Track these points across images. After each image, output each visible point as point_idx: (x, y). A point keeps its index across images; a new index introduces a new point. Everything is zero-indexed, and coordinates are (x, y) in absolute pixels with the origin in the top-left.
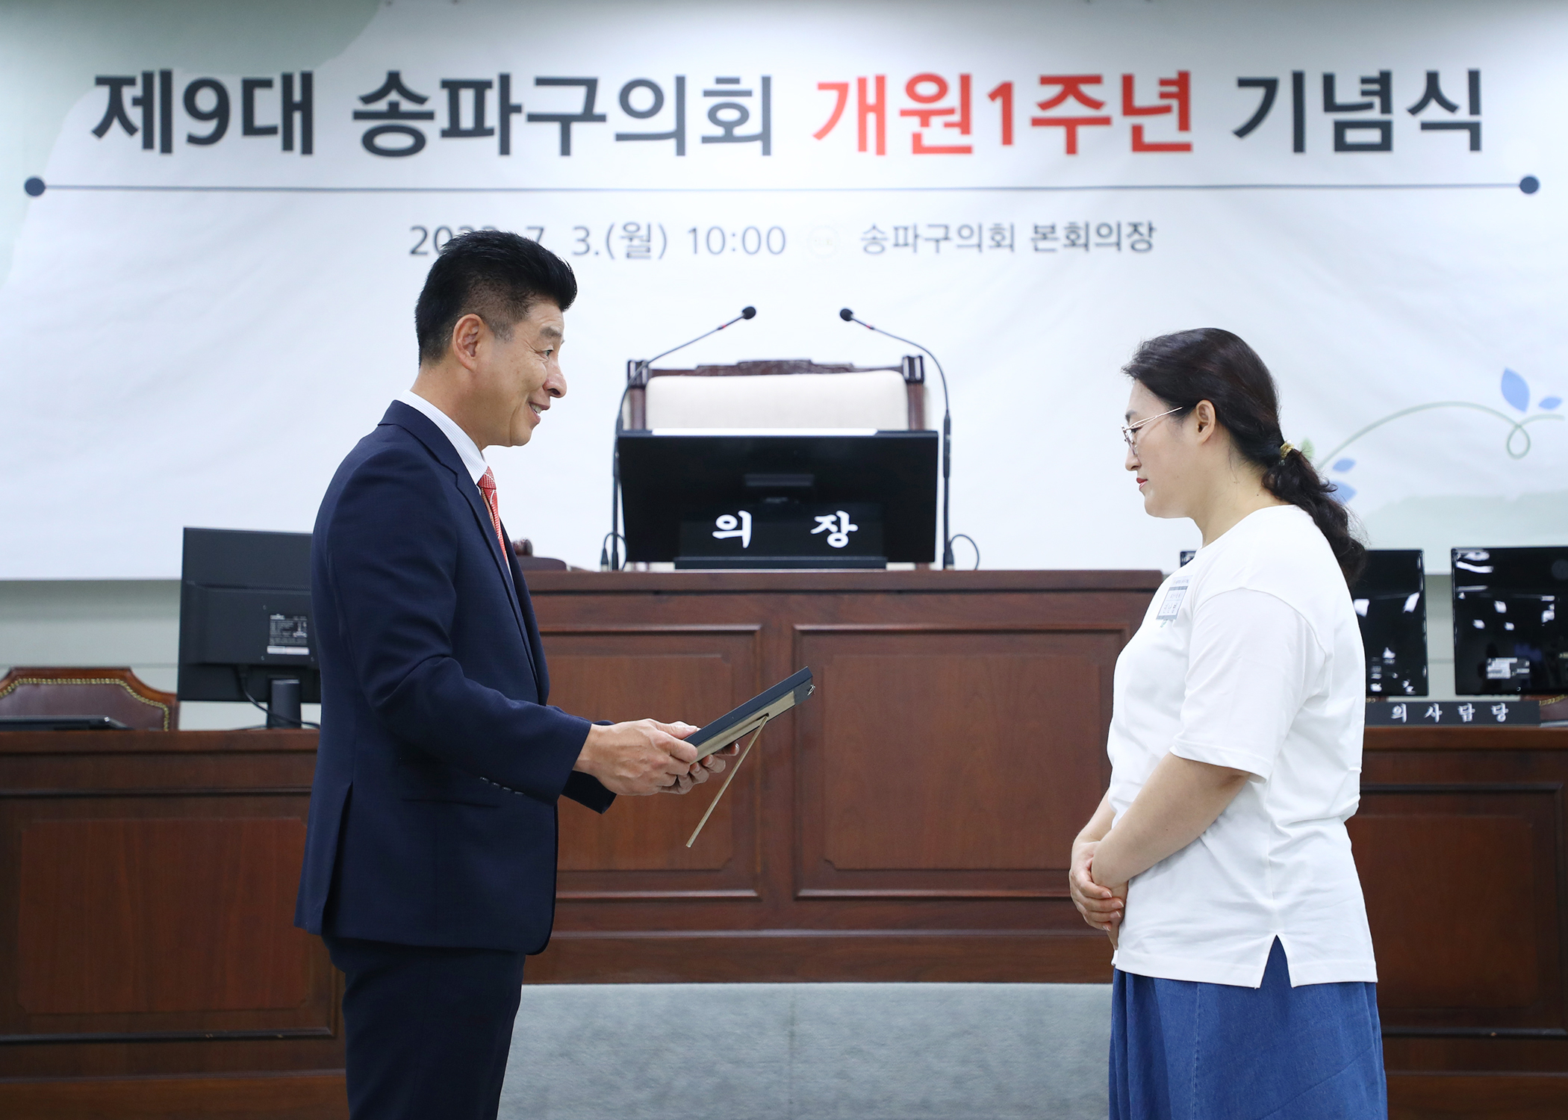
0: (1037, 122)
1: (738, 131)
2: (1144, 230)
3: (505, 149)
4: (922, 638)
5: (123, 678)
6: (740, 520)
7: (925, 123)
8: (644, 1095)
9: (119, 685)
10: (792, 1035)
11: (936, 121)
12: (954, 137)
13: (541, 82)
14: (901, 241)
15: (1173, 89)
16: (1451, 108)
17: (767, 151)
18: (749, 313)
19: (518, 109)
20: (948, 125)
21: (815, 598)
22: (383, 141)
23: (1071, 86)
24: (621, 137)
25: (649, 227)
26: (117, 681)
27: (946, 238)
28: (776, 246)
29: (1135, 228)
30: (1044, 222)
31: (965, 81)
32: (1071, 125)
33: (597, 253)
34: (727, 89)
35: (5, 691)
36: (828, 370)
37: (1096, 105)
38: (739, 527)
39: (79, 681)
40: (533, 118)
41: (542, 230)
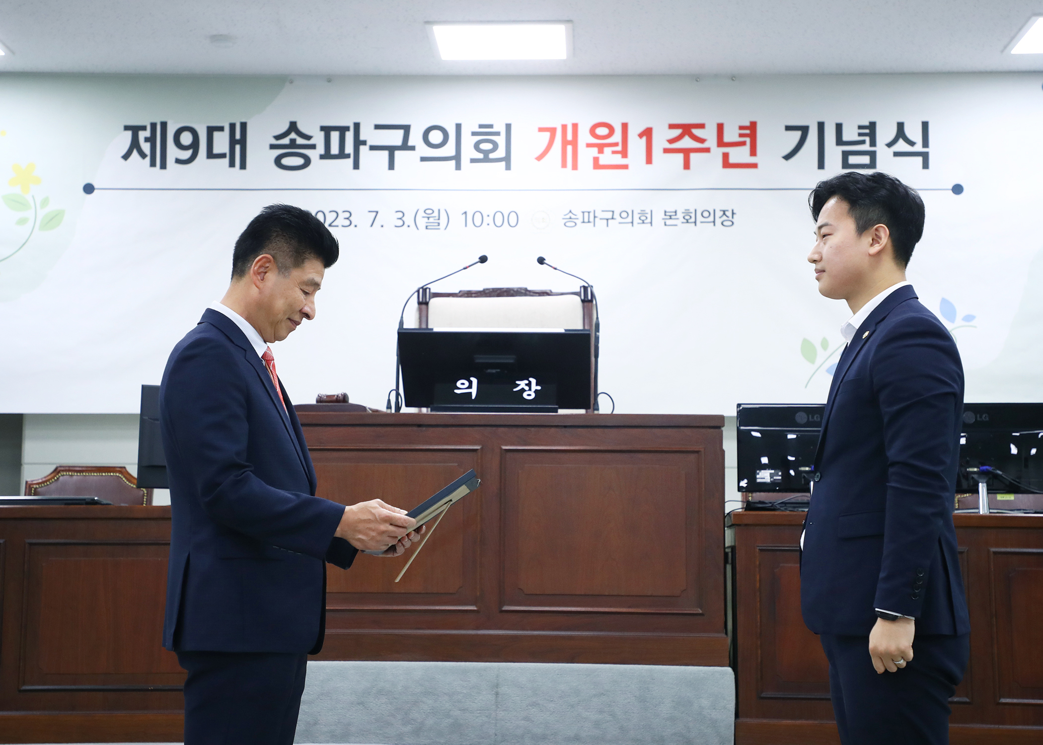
0: (666, 151)
1: (492, 156)
2: (729, 214)
3: (356, 166)
4: (579, 455)
5: (120, 472)
6: (471, 383)
7: (601, 151)
8: (408, 728)
9: (118, 476)
10: (497, 694)
11: (608, 150)
12: (618, 160)
13: (378, 127)
14: (586, 220)
15: (748, 132)
16: (912, 143)
17: (508, 167)
18: (483, 259)
19: (364, 143)
20: (614, 152)
21: (514, 429)
22: (286, 161)
23: (687, 129)
24: (423, 159)
25: (439, 210)
26: (117, 474)
27: (613, 218)
28: (513, 223)
29: (724, 211)
30: (670, 209)
31: (625, 126)
32: (686, 152)
33: (409, 226)
34: (485, 131)
35: (53, 480)
36: (537, 295)
37: (702, 141)
38: (470, 387)
39: (95, 474)
40: (373, 148)
41: (377, 212)
